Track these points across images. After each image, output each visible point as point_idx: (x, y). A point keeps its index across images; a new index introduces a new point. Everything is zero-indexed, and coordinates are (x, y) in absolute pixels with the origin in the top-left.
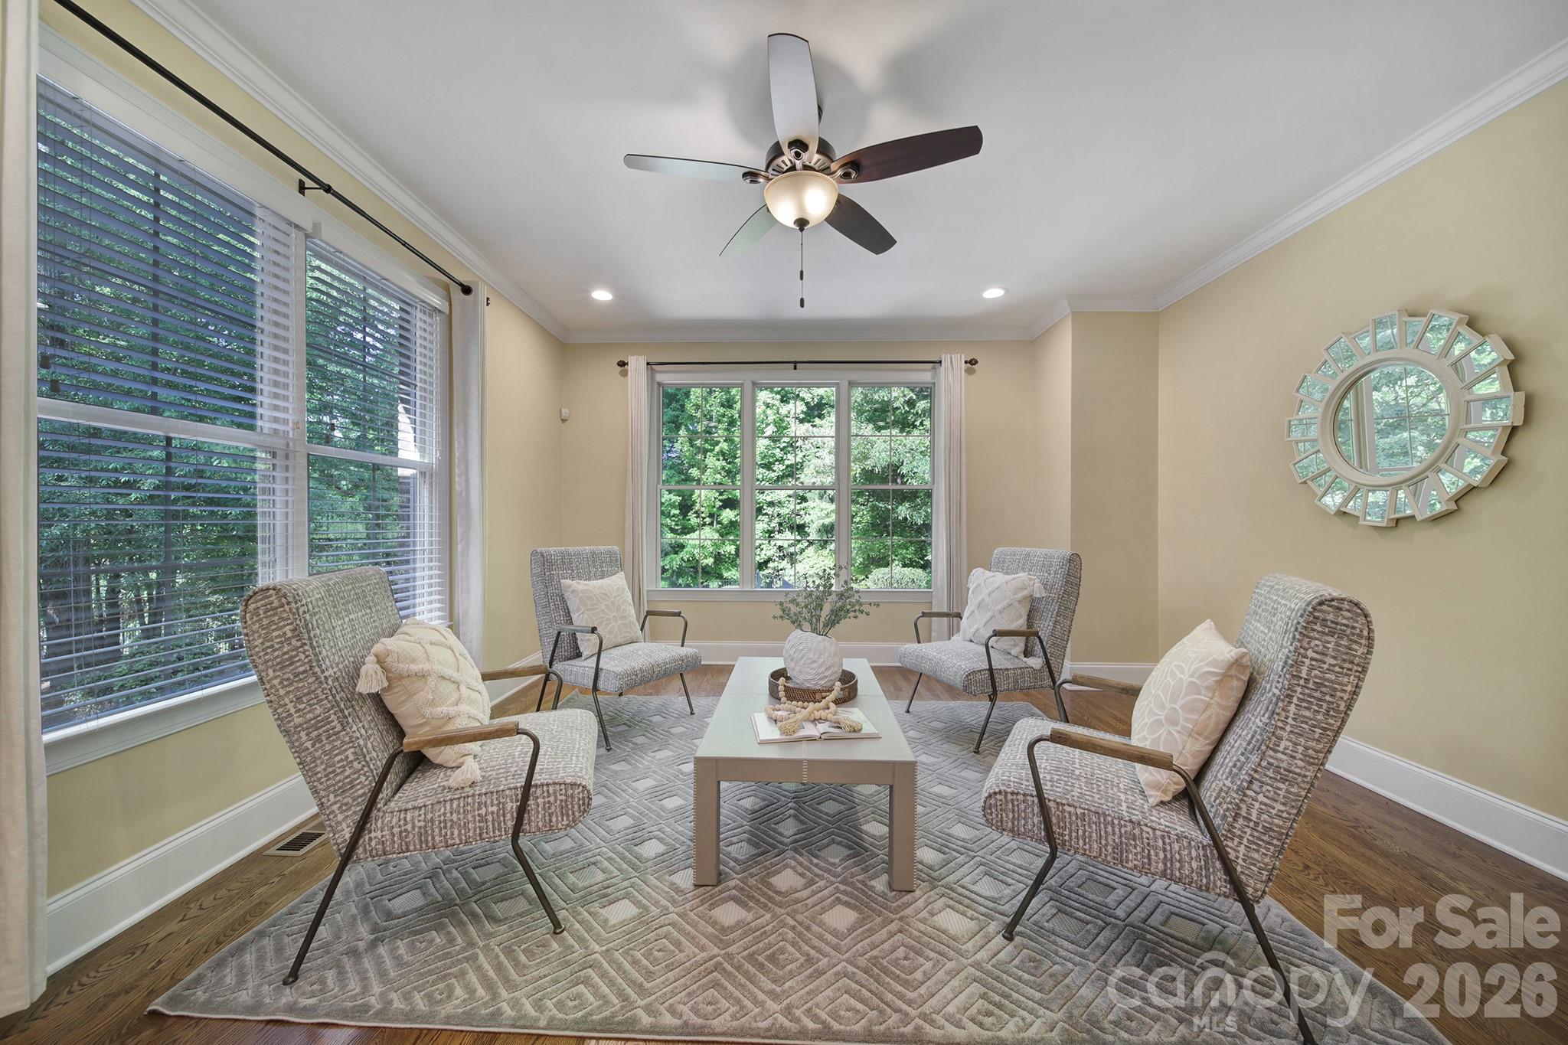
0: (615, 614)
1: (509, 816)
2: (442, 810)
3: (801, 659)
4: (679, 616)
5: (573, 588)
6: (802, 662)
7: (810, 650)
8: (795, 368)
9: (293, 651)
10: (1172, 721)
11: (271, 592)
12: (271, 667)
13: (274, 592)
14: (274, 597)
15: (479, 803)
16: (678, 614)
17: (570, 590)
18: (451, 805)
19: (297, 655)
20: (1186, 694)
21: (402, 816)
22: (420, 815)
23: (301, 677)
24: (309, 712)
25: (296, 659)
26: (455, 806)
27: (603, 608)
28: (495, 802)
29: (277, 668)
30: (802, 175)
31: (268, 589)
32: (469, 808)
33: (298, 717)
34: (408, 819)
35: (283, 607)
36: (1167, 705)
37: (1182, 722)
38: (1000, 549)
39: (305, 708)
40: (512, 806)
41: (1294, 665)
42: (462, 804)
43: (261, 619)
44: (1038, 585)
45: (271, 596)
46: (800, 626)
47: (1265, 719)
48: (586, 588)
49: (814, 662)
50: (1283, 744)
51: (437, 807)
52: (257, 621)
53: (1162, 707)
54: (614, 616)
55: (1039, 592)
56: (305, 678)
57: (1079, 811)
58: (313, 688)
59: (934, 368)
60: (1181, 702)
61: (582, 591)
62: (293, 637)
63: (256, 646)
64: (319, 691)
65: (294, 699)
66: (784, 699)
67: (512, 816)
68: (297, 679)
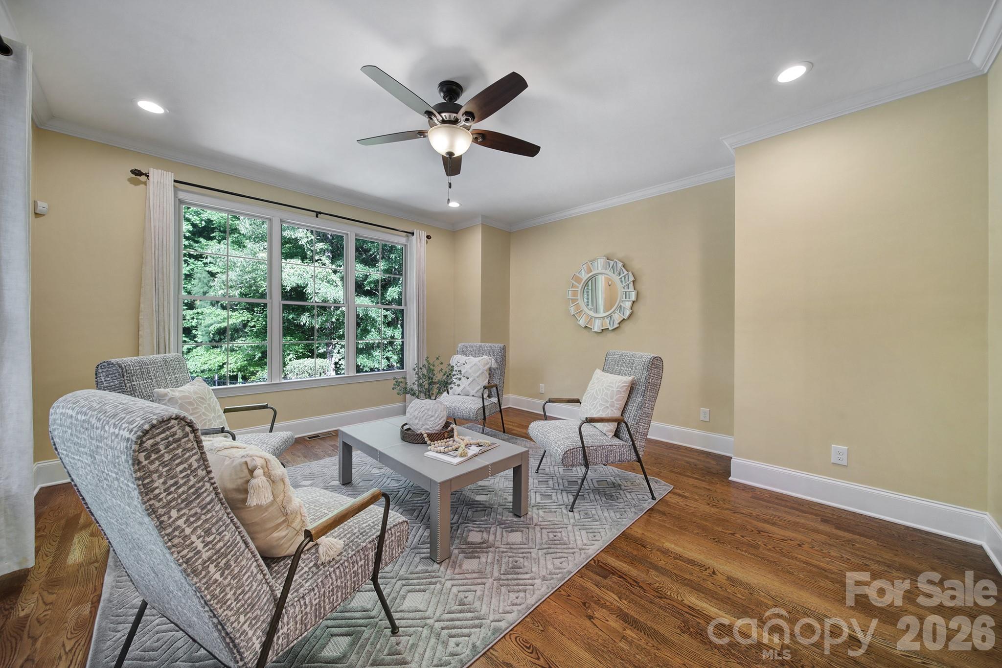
0: (213, 415)
1: (370, 563)
2: (331, 582)
3: (423, 417)
4: (267, 408)
5: (170, 396)
6: (424, 418)
7: (429, 410)
8: (317, 216)
9: (199, 482)
10: (612, 406)
11: (173, 422)
12: (174, 508)
13: (176, 422)
14: (177, 427)
15: (352, 563)
16: (265, 407)
17: (167, 398)
18: (335, 574)
19: (203, 486)
20: (616, 395)
21: (302, 602)
22: (315, 594)
23: (209, 507)
24: (219, 541)
25: (203, 490)
26: (338, 573)
27: (204, 410)
28: (363, 557)
29: (183, 505)
30: (459, 128)
31: (170, 419)
32: (347, 570)
33: (207, 551)
34: (307, 603)
35: (188, 436)
36: (609, 400)
37: (616, 405)
38: (463, 344)
39: (215, 539)
40: (372, 554)
41: (647, 379)
42: (342, 570)
43: (162, 456)
44: (493, 362)
45: (173, 427)
46: (418, 397)
47: (641, 398)
48: (182, 394)
49: (432, 416)
50: (647, 405)
51: (326, 581)
52: (156, 459)
53: (607, 401)
54: (214, 416)
55: (494, 365)
56: (212, 507)
57: (595, 447)
58: (220, 516)
59: (408, 236)
60: (615, 398)
61: (180, 398)
62: (199, 467)
63: (157, 488)
64: (225, 517)
65: (203, 534)
66: (429, 442)
67: (372, 563)
68: (204, 511)
